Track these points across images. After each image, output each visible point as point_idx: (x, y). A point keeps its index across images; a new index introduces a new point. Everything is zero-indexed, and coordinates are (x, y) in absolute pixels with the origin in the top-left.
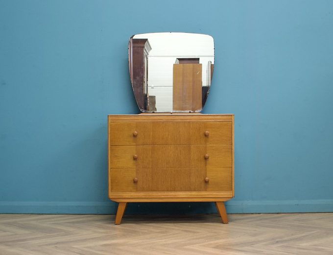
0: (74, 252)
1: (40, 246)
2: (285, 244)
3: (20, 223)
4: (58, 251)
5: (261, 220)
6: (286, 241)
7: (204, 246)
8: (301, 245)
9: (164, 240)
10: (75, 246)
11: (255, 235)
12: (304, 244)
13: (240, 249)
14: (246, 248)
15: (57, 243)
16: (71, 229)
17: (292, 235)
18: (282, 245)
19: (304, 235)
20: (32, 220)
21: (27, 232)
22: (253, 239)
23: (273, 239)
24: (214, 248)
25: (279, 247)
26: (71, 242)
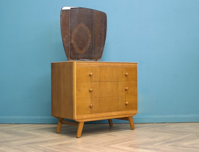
0: (40, 150)
1: (18, 145)
2: (173, 144)
3: (6, 130)
4: (29, 149)
5: (154, 127)
6: (173, 142)
7: (122, 145)
8: (183, 144)
9: (96, 141)
10: (41, 146)
11: (152, 138)
12: (185, 144)
13: (145, 147)
14: (149, 147)
15: (29, 143)
16: (38, 134)
17: (176, 137)
18: (171, 144)
19: (183, 137)
20: (13, 128)
21: (10, 136)
22: (152, 140)
23: (165, 140)
24: (129, 146)
25: (169, 145)
26: (38, 142)
